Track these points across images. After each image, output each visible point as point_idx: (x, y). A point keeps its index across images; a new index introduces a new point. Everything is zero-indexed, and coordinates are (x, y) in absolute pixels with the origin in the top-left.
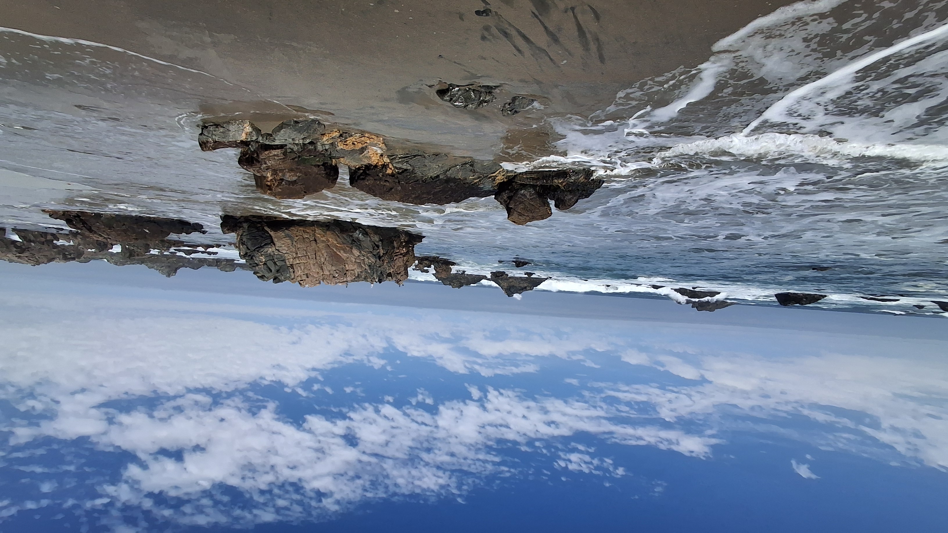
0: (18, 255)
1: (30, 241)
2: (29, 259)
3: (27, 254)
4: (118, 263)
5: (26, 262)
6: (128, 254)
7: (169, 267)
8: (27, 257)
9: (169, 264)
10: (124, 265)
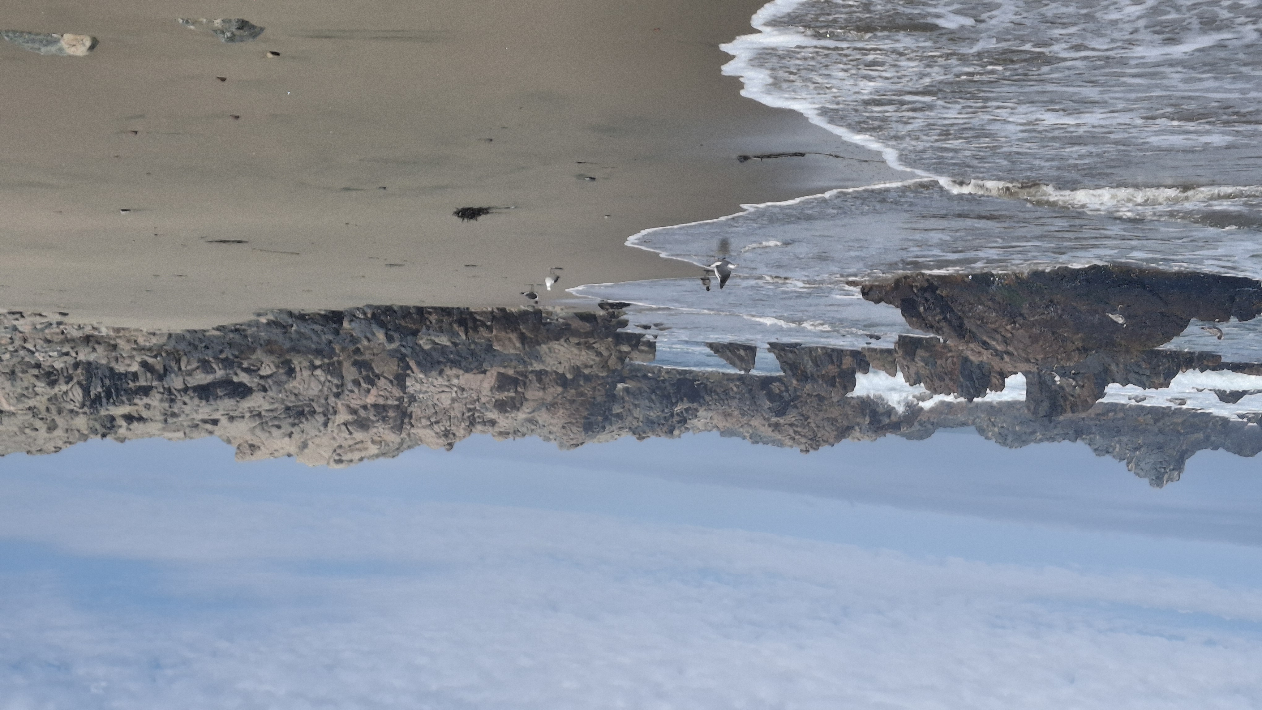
0: (774, 419)
1: (804, 377)
2: (796, 432)
3: (792, 416)
4: (1010, 439)
5: (790, 443)
6: (1046, 405)
7: (1160, 447)
8: (791, 425)
9: (1160, 439)
10: (1024, 442)
